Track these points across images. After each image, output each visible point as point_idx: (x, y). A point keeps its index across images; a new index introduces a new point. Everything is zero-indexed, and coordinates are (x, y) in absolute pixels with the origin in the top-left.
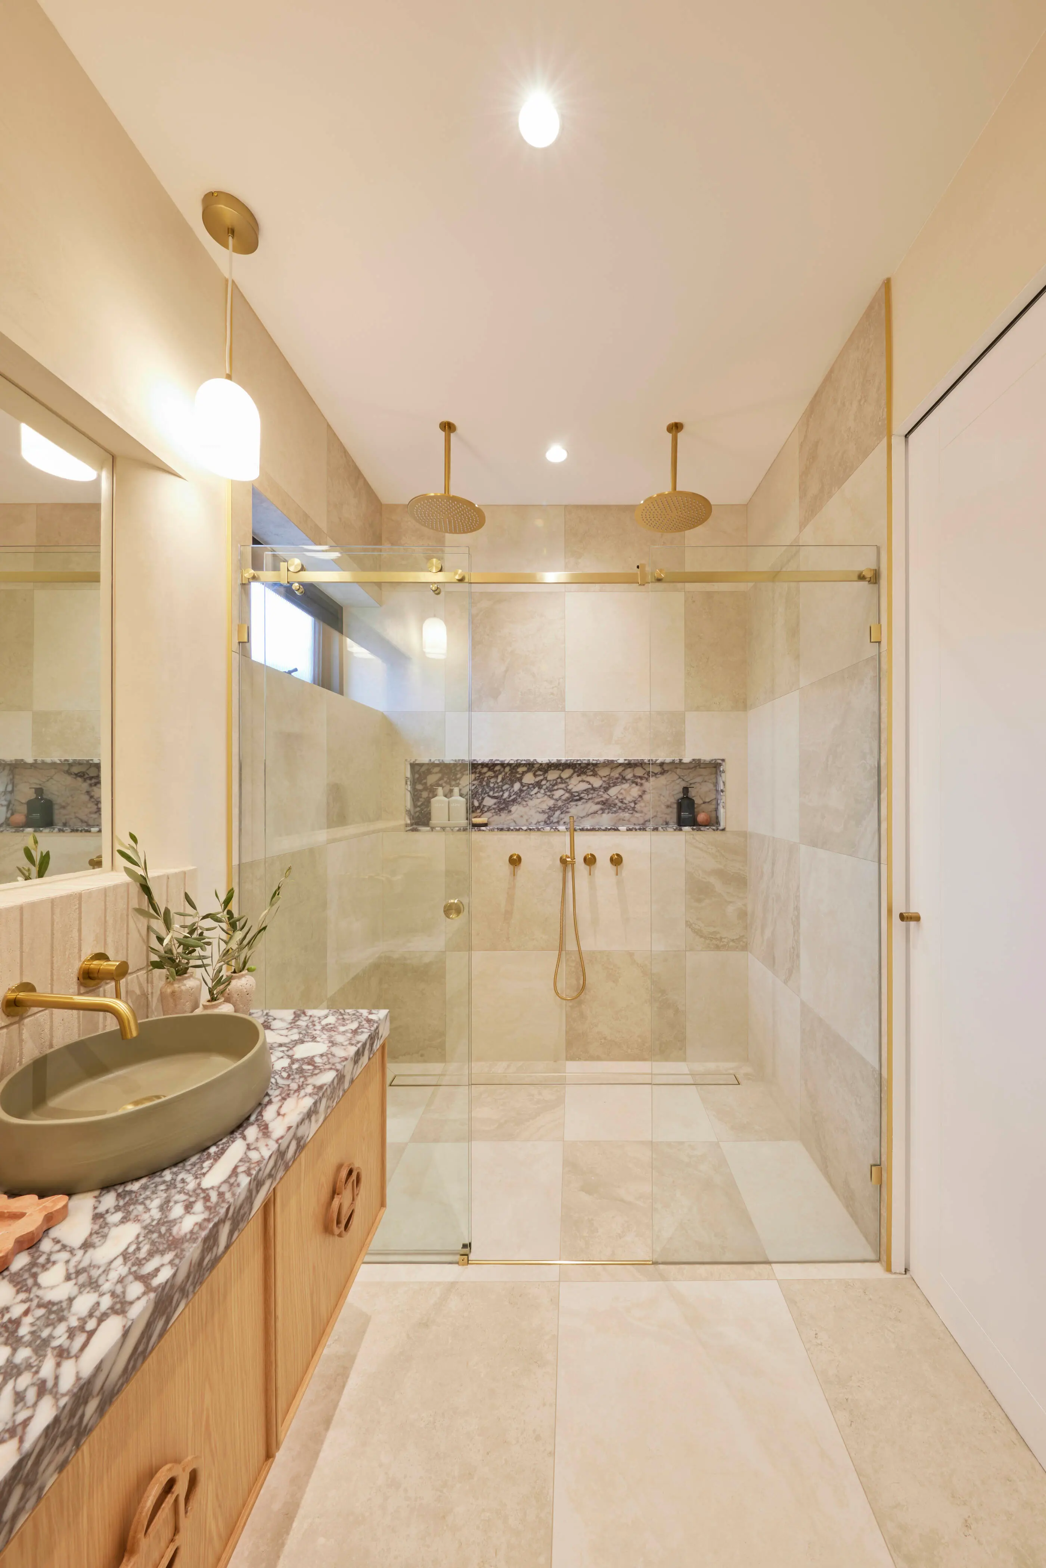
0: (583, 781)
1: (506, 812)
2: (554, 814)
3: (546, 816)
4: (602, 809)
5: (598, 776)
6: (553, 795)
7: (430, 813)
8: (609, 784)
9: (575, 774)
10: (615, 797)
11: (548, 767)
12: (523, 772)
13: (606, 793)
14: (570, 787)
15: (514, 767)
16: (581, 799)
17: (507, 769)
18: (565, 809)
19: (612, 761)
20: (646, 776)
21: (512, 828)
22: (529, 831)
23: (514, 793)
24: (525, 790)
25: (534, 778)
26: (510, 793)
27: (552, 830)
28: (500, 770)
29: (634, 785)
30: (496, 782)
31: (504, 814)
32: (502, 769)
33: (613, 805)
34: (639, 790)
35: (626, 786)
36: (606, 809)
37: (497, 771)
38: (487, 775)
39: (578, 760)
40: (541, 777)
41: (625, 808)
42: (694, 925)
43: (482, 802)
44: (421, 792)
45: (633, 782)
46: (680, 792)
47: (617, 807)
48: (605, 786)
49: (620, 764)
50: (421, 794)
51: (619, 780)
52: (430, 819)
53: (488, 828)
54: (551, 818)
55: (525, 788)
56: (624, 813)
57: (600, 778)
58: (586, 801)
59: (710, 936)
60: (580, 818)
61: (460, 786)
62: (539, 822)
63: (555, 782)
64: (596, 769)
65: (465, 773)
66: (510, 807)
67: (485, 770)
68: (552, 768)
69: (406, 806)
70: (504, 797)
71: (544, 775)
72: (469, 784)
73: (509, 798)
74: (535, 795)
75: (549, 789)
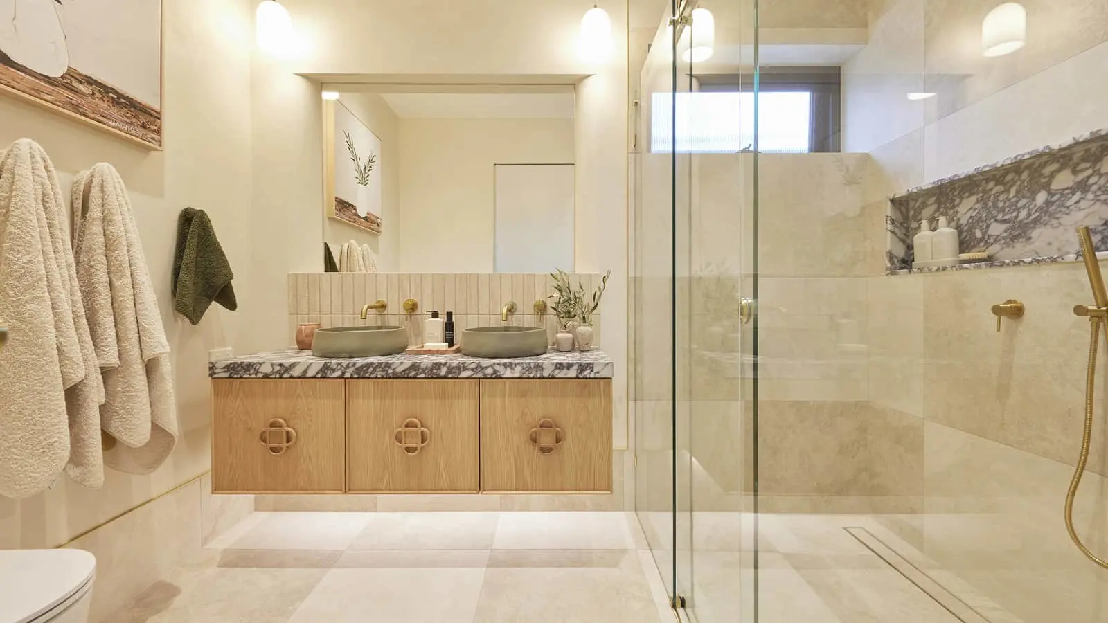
1: (1023, 240)
7: (913, 252)
12: (1052, 172)
23: (1035, 209)
24: (1056, 201)
25: (1073, 176)
26: (1029, 210)
30: (1007, 198)
32: (1016, 178)
37: (1008, 182)
38: (993, 192)
40: (1090, 172)
43: (986, 231)
52: (913, 260)
55: (1055, 198)
66: (1029, 232)
69: (885, 247)
70: (1020, 218)
71: (1093, 166)
72: (969, 210)
73: (1027, 218)
74: (1075, 205)
75: (1103, 189)
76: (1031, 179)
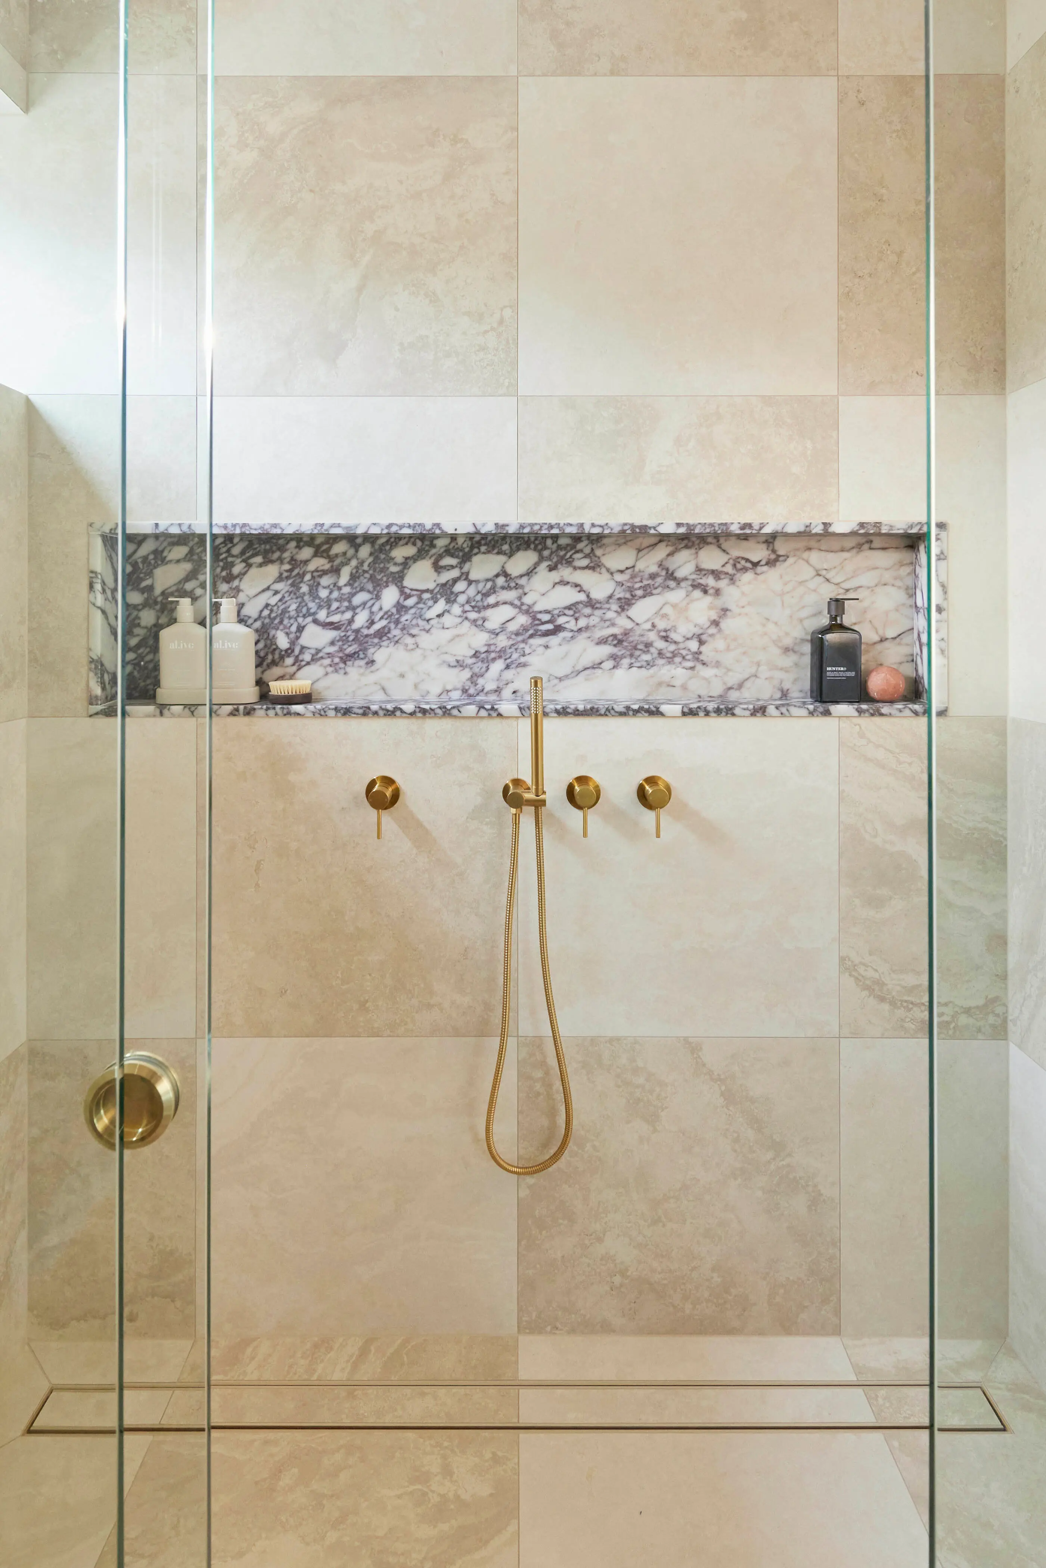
0: (563, 583)
1: (362, 663)
2: (488, 669)
3: (467, 674)
4: (614, 657)
5: (604, 570)
6: (484, 620)
7: (157, 668)
8: (631, 590)
9: (545, 564)
10: (648, 626)
11: (472, 547)
12: (407, 558)
13: (623, 615)
14: (527, 600)
15: (383, 545)
16: (558, 629)
17: (365, 551)
18: (515, 656)
19: (644, 529)
20: (729, 569)
21: (374, 708)
22: (420, 715)
23: (381, 614)
24: (411, 607)
25: (435, 574)
26: (372, 613)
27: (483, 713)
28: (345, 554)
29: (697, 593)
30: (335, 585)
31: (355, 670)
32: (351, 552)
33: (640, 647)
34: (711, 608)
35: (676, 596)
36: (623, 657)
37: (337, 555)
38: (311, 567)
39: (551, 527)
40: (455, 573)
41: (674, 654)
42: (861, 970)
43: (298, 638)
44: (139, 610)
45: (695, 586)
46: (819, 613)
47: (652, 650)
48: (621, 595)
49: (663, 538)
50: (138, 618)
51: (659, 580)
52: (157, 683)
53: (311, 707)
54: (481, 681)
55: (410, 602)
56: (674, 666)
57: (608, 576)
58: (570, 634)
59: (906, 998)
60: (556, 681)
61: (242, 597)
62: (448, 691)
63: (489, 585)
64: (599, 552)
65: (252, 561)
66: (372, 650)
67: (306, 553)
68: (483, 549)
69: (90, 649)
70: (356, 625)
71: (460, 565)
72: (263, 591)
73: (368, 628)
74: (437, 620)
75: (473, 604)
76: (374, 562)
